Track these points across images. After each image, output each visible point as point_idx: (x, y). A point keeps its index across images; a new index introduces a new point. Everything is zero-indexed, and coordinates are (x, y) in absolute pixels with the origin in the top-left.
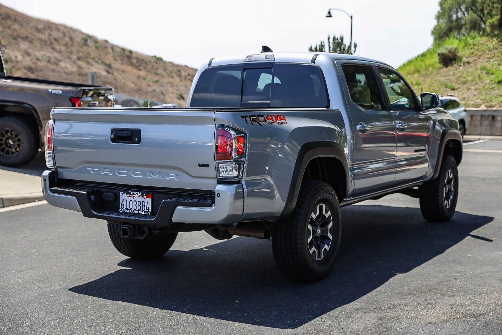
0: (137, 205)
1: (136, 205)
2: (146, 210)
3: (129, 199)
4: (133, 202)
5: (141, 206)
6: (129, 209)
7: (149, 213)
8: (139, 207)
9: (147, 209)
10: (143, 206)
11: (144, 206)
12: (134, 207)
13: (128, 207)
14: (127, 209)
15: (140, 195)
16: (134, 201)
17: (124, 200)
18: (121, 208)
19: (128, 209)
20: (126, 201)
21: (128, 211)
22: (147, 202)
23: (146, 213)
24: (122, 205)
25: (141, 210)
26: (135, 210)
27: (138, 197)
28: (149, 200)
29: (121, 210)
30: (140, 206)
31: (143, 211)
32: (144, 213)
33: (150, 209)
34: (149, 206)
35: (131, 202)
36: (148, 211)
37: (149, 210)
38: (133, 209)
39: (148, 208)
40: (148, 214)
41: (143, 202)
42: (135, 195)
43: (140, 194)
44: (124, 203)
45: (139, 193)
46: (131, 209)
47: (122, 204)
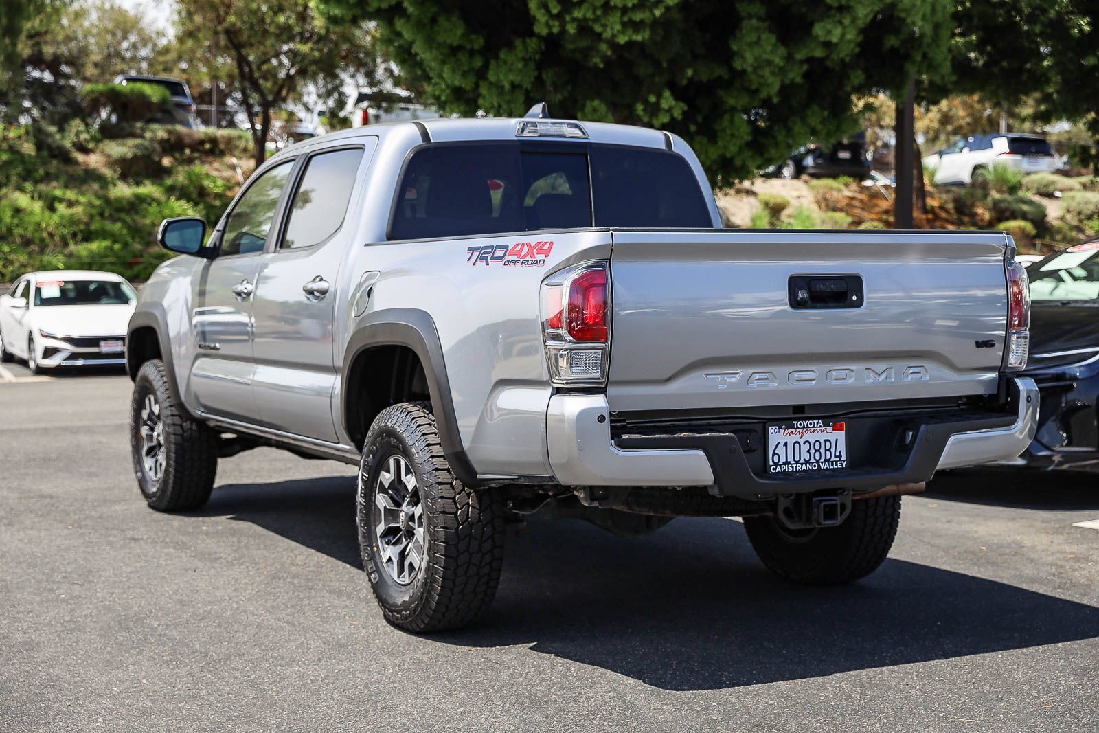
0: (812, 451)
1: (808, 451)
2: (833, 459)
3: (791, 440)
4: (802, 444)
5: (822, 451)
6: (792, 462)
7: (844, 464)
8: (818, 454)
9: (835, 457)
10: (826, 450)
11: (829, 450)
12: (805, 456)
13: (790, 459)
14: (787, 463)
15: (820, 426)
16: (804, 443)
17: (779, 443)
18: (771, 463)
19: (789, 463)
20: (786, 444)
21: (793, 467)
22: (837, 440)
23: (836, 465)
24: (776, 457)
25: (822, 460)
26: (807, 462)
27: (814, 431)
28: (841, 436)
29: (774, 469)
30: (819, 451)
31: (826, 460)
32: (832, 465)
33: (843, 454)
34: (842, 448)
35: (797, 445)
36: (838, 459)
37: (840, 456)
38: (802, 461)
39: (837, 454)
40: (842, 465)
41: (825, 441)
42: (808, 427)
43: (820, 423)
44: (781, 450)
45: (818, 423)
46: (797, 463)
47: (774, 454)
